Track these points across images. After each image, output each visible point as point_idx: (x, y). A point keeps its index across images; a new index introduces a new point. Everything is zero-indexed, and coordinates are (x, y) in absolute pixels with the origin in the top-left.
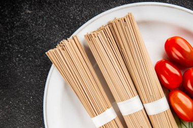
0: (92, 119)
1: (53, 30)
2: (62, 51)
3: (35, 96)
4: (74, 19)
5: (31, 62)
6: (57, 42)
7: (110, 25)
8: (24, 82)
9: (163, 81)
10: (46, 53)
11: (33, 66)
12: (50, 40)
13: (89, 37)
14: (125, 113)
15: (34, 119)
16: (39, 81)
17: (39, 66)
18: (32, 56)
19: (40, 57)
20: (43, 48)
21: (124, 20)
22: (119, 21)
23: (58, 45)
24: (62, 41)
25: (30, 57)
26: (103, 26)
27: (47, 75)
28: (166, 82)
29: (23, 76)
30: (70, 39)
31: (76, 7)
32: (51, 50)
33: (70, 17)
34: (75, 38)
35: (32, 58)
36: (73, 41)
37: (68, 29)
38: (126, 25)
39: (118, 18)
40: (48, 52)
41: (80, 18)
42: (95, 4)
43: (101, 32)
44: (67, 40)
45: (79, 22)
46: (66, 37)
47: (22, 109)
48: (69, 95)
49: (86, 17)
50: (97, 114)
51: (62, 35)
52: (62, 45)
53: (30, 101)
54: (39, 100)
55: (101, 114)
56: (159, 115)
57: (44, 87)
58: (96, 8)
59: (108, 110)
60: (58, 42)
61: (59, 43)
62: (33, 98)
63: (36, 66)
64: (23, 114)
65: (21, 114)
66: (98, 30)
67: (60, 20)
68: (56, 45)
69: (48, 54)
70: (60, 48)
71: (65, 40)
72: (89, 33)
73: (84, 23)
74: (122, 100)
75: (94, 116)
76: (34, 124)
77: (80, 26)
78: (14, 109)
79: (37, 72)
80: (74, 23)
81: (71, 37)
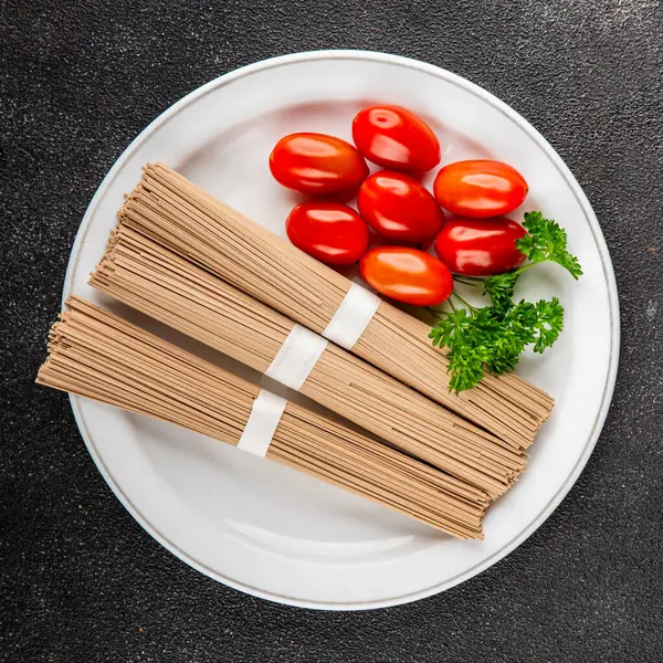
0: (239, 446)
1: (12, 318)
2: (67, 352)
3: (86, 496)
4: (39, 257)
5: (19, 428)
6: (41, 340)
7: (125, 219)
8: (37, 485)
9: (329, 255)
10: (37, 381)
11: (29, 435)
12: (23, 346)
13: (100, 279)
14: (296, 382)
15: (123, 548)
16: (70, 457)
17: (44, 423)
18: (10, 414)
19: (29, 402)
20: (22, 377)
21: (144, 188)
22: (135, 199)
23: (49, 344)
24: (51, 331)
25: (7, 420)
26: (112, 233)
27: (77, 430)
28: (334, 252)
29: (25, 474)
30: (64, 312)
31: (22, 228)
32: (43, 367)
33: (26, 261)
34: (74, 303)
35: (14, 419)
36: (73, 313)
37: (44, 292)
38: (156, 198)
39: (129, 192)
40: (39, 374)
41: (50, 246)
42: (59, 189)
43: (118, 251)
44: (59, 320)
45: (56, 259)
46: (53, 311)
47: (81, 548)
48: (158, 436)
49: (63, 233)
50: (240, 427)
51: (40, 316)
52: (56, 339)
53: (84, 517)
54: (102, 498)
55: (250, 420)
56: (367, 332)
57: (92, 461)
58: (69, 197)
59: (256, 402)
60: (44, 338)
61: (49, 340)
62: (85, 506)
63: (37, 428)
64: (91, 557)
65: (85, 559)
66: (110, 249)
67: (10, 284)
68: (45, 348)
69: (42, 380)
70: (59, 348)
71: (56, 324)
72: (94, 271)
73: (69, 250)
74: (270, 359)
75: (239, 437)
76: (131, 561)
77: (64, 267)
78: (60, 561)
79: (50, 443)
80: (47, 268)
81: (64, 308)
